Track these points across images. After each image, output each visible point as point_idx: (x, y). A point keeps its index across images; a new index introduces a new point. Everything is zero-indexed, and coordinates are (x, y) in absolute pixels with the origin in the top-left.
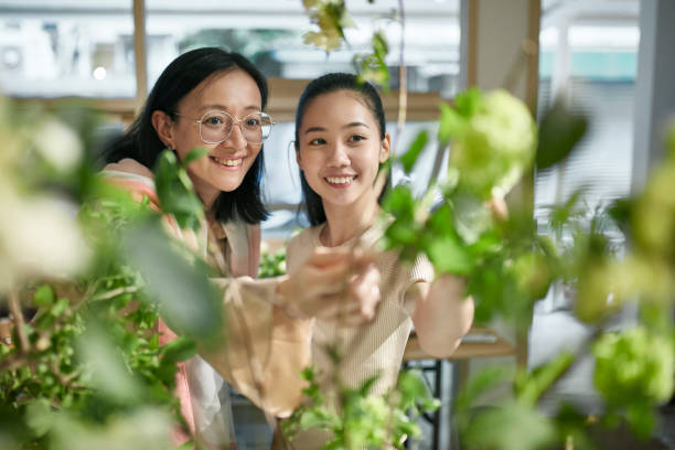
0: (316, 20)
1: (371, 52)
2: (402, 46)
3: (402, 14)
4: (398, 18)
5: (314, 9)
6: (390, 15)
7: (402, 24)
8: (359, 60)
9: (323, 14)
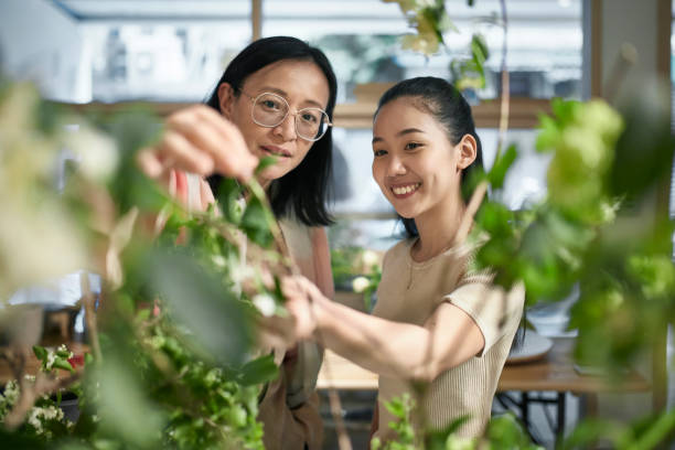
0: (415, 24)
1: (469, 57)
2: (505, 51)
3: (505, 18)
4: (500, 22)
5: (411, 13)
6: (491, 20)
7: (505, 28)
8: (456, 66)
9: (421, 18)
